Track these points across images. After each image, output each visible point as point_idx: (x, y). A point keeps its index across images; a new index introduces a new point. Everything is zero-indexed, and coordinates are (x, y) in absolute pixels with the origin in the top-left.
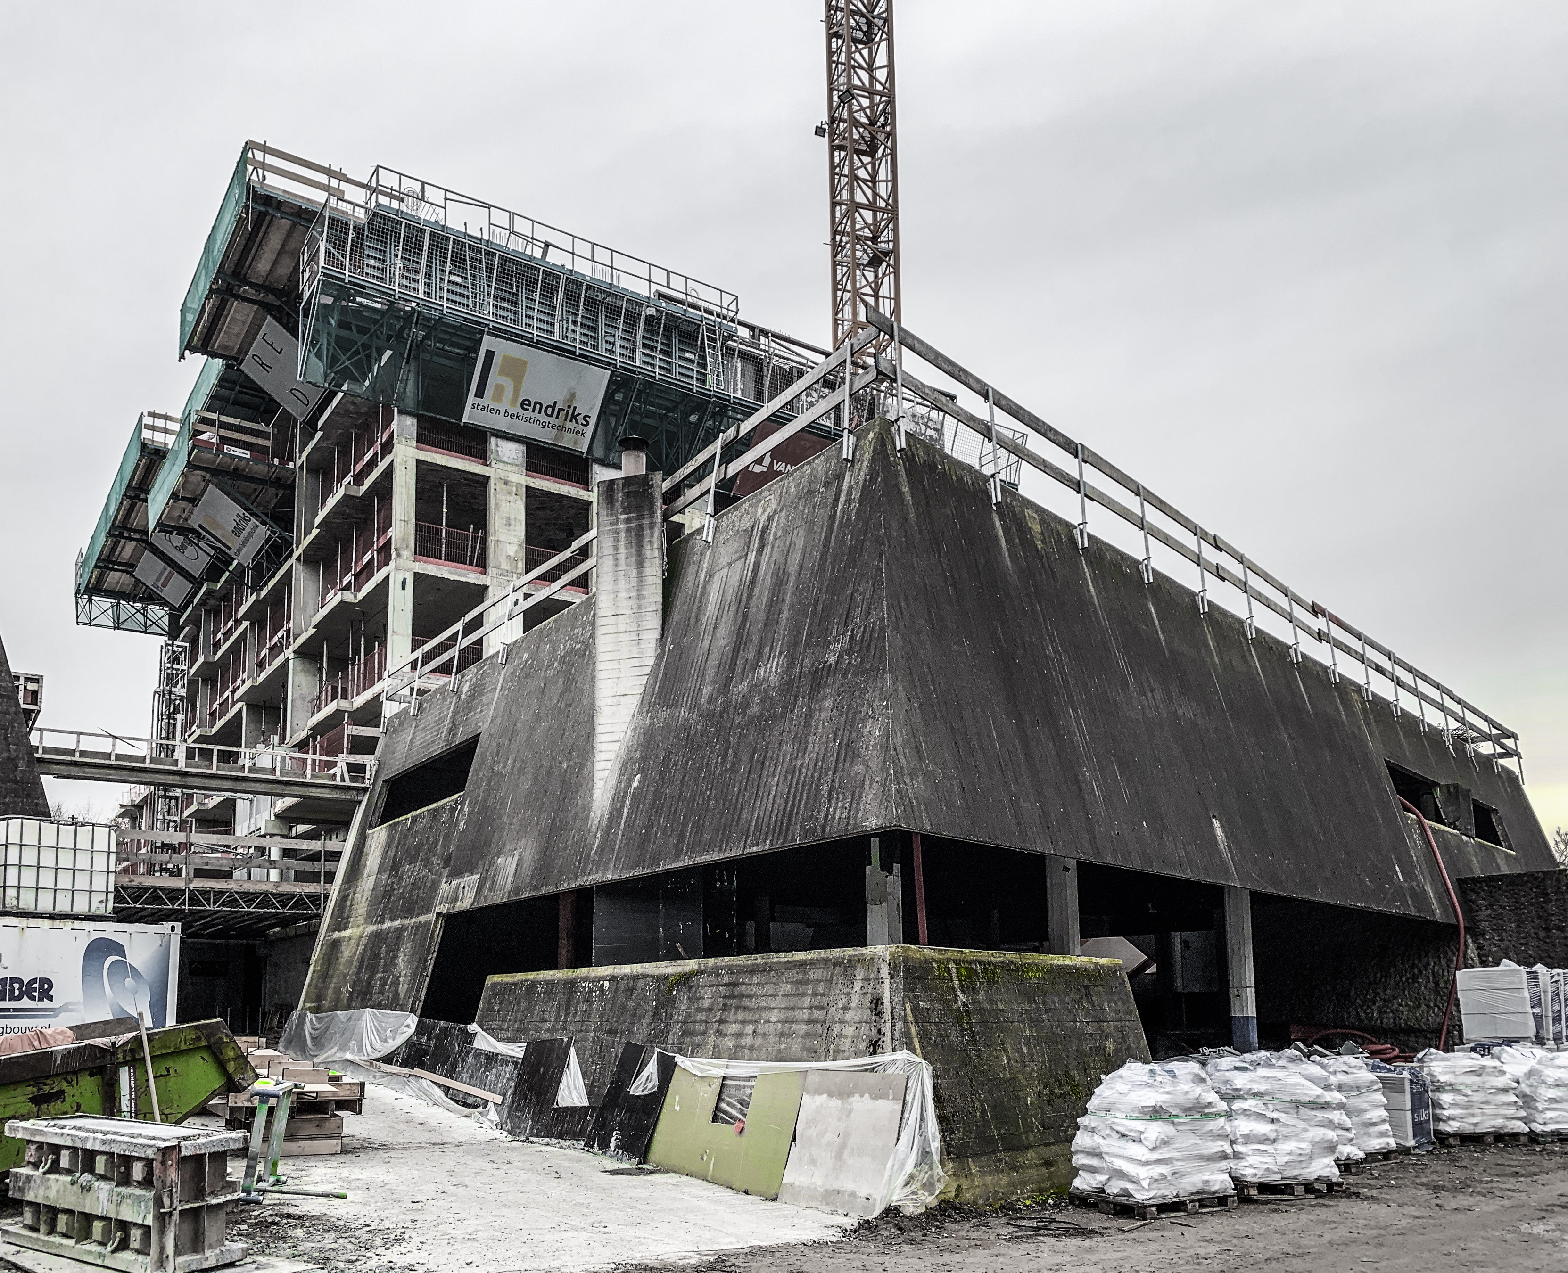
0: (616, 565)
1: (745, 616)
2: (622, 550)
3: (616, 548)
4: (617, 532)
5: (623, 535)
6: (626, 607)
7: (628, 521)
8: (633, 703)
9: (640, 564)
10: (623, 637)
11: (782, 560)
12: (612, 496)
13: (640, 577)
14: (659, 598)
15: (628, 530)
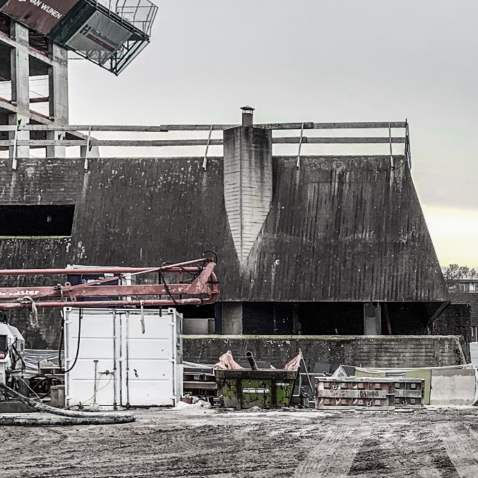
0: (251, 165)
1: (339, 210)
2: (253, 159)
3: (250, 158)
4: (251, 151)
5: (253, 153)
6: (255, 185)
7: (255, 147)
8: (259, 227)
9: (262, 168)
10: (254, 197)
11: (358, 193)
12: (248, 134)
13: (262, 174)
14: (271, 184)
15: (256, 151)
